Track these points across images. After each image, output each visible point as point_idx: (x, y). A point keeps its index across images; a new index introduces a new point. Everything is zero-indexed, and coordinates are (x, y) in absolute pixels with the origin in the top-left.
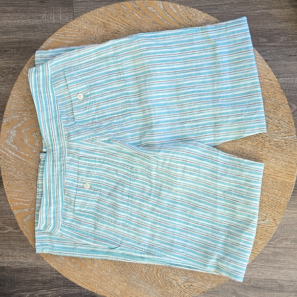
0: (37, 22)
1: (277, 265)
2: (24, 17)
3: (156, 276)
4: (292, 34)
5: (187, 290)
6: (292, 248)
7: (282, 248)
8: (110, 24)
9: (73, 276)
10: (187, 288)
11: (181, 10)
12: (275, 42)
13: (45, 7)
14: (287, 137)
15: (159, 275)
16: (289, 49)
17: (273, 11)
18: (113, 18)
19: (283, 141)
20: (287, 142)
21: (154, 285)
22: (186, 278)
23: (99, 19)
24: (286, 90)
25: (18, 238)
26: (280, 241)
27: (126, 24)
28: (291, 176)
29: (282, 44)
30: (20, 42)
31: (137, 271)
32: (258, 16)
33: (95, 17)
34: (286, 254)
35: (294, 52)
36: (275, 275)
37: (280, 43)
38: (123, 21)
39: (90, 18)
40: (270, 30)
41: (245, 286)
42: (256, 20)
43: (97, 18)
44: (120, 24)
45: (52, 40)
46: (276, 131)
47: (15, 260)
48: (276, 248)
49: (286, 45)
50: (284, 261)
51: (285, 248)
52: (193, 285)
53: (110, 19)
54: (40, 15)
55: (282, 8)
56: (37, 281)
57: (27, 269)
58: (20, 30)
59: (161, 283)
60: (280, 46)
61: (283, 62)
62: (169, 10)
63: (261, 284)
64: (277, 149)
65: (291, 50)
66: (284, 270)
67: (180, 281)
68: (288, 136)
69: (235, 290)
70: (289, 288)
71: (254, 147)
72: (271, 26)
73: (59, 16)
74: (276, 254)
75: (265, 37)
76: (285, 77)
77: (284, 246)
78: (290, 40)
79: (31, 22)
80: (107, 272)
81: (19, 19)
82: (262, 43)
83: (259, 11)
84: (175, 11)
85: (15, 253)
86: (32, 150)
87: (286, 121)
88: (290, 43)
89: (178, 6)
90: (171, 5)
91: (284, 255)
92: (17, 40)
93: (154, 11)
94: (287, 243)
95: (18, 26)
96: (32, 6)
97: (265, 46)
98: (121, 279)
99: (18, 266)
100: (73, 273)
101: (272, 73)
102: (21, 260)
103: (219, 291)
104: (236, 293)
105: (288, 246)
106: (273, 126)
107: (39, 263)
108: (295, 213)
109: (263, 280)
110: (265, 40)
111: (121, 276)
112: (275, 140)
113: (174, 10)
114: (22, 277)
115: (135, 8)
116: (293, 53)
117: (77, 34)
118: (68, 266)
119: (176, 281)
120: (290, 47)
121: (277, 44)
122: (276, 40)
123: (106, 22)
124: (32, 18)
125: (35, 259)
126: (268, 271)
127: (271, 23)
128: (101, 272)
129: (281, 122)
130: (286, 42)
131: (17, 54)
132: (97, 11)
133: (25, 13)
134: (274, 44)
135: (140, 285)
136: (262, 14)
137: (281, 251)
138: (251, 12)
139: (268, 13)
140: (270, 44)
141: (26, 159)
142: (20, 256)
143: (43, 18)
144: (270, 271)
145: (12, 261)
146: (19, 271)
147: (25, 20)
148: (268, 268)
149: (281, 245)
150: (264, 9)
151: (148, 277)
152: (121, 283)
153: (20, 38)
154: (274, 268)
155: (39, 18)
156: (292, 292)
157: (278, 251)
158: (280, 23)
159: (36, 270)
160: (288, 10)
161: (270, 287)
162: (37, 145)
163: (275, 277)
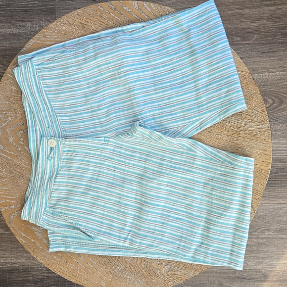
0: (21, 30)
1: (261, 256)
2: (9, 26)
3: (140, 266)
4: (264, 32)
5: (171, 279)
6: (274, 238)
7: (265, 238)
8: (88, 24)
9: (59, 270)
10: (170, 277)
11: (155, 8)
12: (249, 40)
13: (29, 16)
14: (261, 126)
15: (143, 265)
16: (262, 47)
17: (245, 11)
18: (91, 18)
19: (257, 130)
20: (261, 130)
21: (139, 275)
22: (169, 266)
23: (77, 20)
24: (261, 85)
25: (9, 239)
26: (262, 232)
27: (103, 24)
28: (267, 163)
29: (255, 42)
30: (5, 50)
31: (121, 263)
32: (231, 16)
33: (73, 18)
34: (269, 244)
35: (268, 48)
36: (259, 265)
37: (254, 41)
38: (101, 21)
39: (69, 20)
40: (244, 29)
41: (230, 277)
42: (229, 20)
43: (75, 19)
44: (98, 24)
45: (33, 41)
46: (250, 121)
47: (7, 261)
48: (259, 238)
49: (260, 42)
50: (267, 251)
51: (267, 238)
52: (177, 273)
53: (88, 20)
54: (24, 24)
55: (254, 7)
56: (28, 281)
57: (18, 270)
58: (5, 39)
59: (145, 273)
60: (254, 44)
61: (257, 58)
62: (143, 9)
63: (246, 274)
64: (252, 137)
65: (264, 47)
66: (268, 260)
67: (163, 271)
68: (262, 124)
69: (220, 282)
70: (273, 277)
71: (230, 137)
72: (245, 25)
73: (43, 24)
74: (259, 244)
75: (238, 36)
76: (260, 73)
77: (266, 236)
78: (263, 38)
79: (15, 31)
80: (93, 264)
81: (5, 28)
82: (236, 41)
83: (232, 12)
84: (150, 10)
85: (7, 254)
86: (17, 148)
87: (259, 110)
88: (263, 40)
89: (152, 5)
90: (145, 4)
91: (267, 245)
92: (3, 48)
93: (130, 10)
94: (269, 233)
95: (3, 35)
96: (16, 15)
97: (239, 44)
98: (106, 270)
99: (10, 266)
100: (60, 267)
101: (244, 65)
102: (13, 261)
103: (205, 283)
104: (222, 285)
105: (271, 236)
106: (247, 116)
107: (30, 263)
108: (276, 204)
109: (248, 271)
110: (239, 39)
111: (106, 268)
112: (250, 129)
113: (148, 8)
114: (14, 277)
115: (111, 8)
116: (267, 50)
117: (57, 35)
118: (55, 260)
119: (160, 270)
120: (263, 44)
121: (251, 42)
122: (250, 38)
123: (84, 23)
124: (17, 26)
125: (26, 259)
126: (252, 262)
127: (244, 22)
128: (87, 265)
129: (254, 111)
130: (260, 40)
131: (3, 61)
132: (75, 13)
133: (10, 22)
134: (248, 42)
135: (125, 276)
136: (235, 14)
137: (264, 241)
138: (225, 13)
139: (240, 13)
140: (244, 42)
141: (11, 157)
142: (11, 257)
143: (27, 26)
144: (254, 261)
145: (3, 263)
146: (11, 271)
147: (10, 28)
148: (252, 259)
149: (263, 236)
150: (237, 9)
151: (132, 268)
152: (107, 275)
153: (6, 46)
154: (258, 258)
155: (23, 26)
156: (277, 281)
157: (261, 241)
158: (252, 22)
159: (27, 270)
160: (260, 9)
161: (255, 277)
162: (22, 143)
163: (259, 267)
